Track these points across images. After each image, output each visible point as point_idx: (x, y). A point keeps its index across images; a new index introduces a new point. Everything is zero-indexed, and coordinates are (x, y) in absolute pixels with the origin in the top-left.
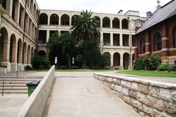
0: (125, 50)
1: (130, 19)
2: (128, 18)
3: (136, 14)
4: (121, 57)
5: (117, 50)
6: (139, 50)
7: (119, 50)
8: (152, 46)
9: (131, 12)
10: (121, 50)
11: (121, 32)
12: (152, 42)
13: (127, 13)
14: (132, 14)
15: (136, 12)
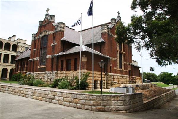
0: (12, 67)
1: (19, 45)
2: (18, 44)
3: (24, 42)
4: (8, 72)
5: (6, 66)
6: (16, 70)
7: (7, 66)
8: (22, 68)
9: (20, 40)
10: (9, 66)
11: (11, 53)
12: (22, 66)
13: (18, 40)
14: (21, 41)
15: (24, 41)
